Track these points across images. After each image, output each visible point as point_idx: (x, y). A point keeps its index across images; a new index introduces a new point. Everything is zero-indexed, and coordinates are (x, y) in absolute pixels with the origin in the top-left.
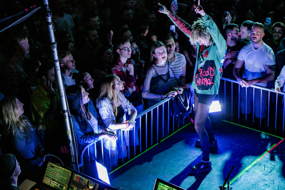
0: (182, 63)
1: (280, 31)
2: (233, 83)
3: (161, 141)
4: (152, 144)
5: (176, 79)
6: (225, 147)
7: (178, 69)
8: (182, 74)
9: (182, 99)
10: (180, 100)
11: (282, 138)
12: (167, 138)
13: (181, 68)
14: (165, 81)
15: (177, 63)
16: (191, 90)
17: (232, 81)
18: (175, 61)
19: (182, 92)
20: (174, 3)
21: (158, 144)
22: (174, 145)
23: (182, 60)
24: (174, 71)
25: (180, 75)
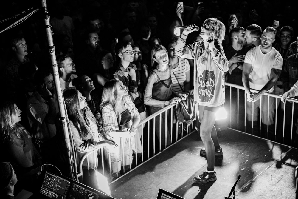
0: (185, 69)
1: (288, 36)
4: (154, 153)
5: (180, 85)
6: (231, 156)
7: (181, 75)
8: (186, 80)
9: (186, 106)
10: (184, 107)
11: (290, 147)
13: (184, 74)
14: (168, 87)
15: (181, 69)
17: (238, 87)
19: (186, 98)
20: (180, 6)
21: (160, 152)
22: (177, 154)
23: (186, 66)
24: (177, 78)
25: (184, 81)
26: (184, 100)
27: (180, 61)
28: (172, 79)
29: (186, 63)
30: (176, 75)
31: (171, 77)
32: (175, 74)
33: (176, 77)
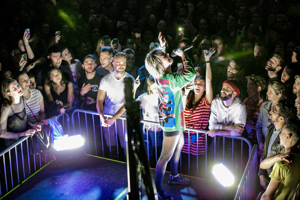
0: (38, 99)
2: (94, 115)
3: (23, 183)
4: (13, 186)
5: (34, 116)
6: (89, 182)
7: (34, 105)
8: (40, 110)
9: (41, 136)
10: (39, 137)
12: (28, 178)
13: (38, 104)
14: (22, 119)
15: (33, 99)
16: (51, 126)
17: (93, 113)
18: (31, 97)
19: (41, 129)
20: (27, 33)
21: (19, 185)
22: (36, 185)
23: (38, 96)
24: (31, 109)
25: (39, 111)
26: (39, 131)
27: (31, 92)
28: (26, 110)
29: (38, 93)
30: (29, 107)
31: (25, 109)
32: (28, 105)
33: (29, 108)
